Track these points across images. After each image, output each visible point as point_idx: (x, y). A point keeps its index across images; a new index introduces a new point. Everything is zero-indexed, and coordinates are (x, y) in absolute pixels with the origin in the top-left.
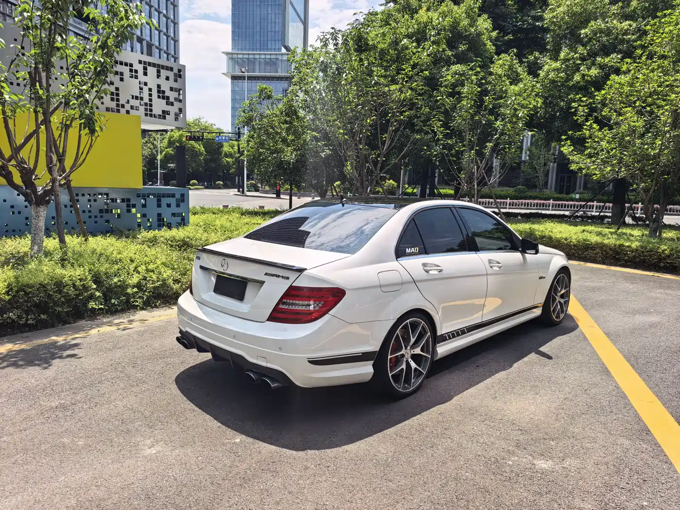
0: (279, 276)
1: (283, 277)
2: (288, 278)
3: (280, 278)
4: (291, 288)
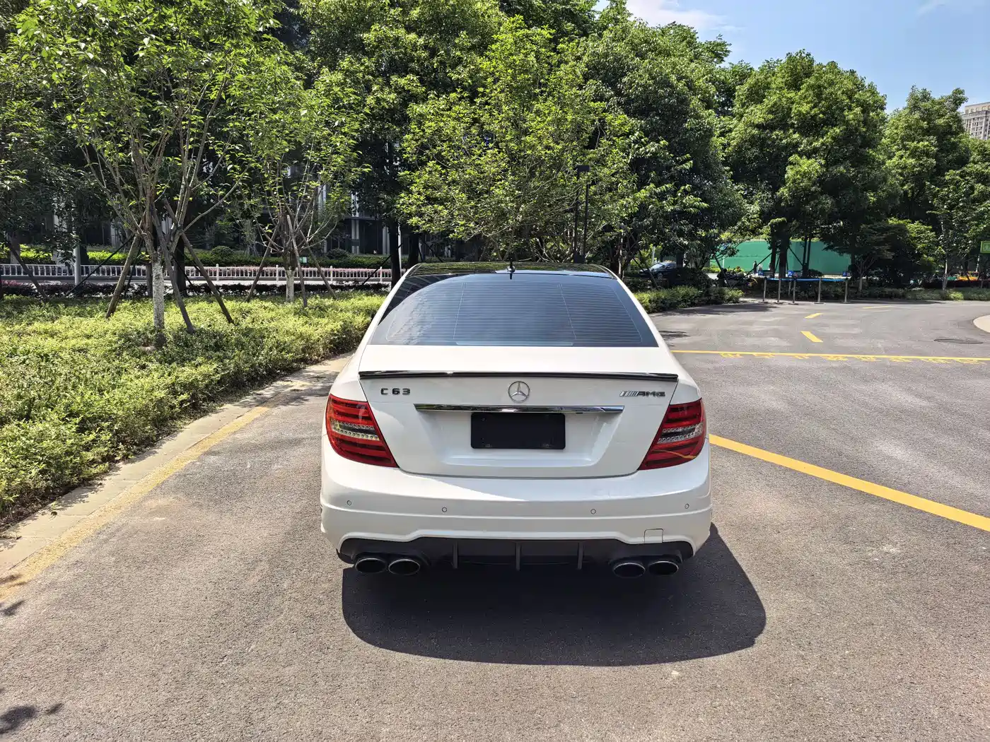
0: (647, 394)
1: (654, 394)
2: (662, 394)
3: (651, 397)
4: (672, 409)
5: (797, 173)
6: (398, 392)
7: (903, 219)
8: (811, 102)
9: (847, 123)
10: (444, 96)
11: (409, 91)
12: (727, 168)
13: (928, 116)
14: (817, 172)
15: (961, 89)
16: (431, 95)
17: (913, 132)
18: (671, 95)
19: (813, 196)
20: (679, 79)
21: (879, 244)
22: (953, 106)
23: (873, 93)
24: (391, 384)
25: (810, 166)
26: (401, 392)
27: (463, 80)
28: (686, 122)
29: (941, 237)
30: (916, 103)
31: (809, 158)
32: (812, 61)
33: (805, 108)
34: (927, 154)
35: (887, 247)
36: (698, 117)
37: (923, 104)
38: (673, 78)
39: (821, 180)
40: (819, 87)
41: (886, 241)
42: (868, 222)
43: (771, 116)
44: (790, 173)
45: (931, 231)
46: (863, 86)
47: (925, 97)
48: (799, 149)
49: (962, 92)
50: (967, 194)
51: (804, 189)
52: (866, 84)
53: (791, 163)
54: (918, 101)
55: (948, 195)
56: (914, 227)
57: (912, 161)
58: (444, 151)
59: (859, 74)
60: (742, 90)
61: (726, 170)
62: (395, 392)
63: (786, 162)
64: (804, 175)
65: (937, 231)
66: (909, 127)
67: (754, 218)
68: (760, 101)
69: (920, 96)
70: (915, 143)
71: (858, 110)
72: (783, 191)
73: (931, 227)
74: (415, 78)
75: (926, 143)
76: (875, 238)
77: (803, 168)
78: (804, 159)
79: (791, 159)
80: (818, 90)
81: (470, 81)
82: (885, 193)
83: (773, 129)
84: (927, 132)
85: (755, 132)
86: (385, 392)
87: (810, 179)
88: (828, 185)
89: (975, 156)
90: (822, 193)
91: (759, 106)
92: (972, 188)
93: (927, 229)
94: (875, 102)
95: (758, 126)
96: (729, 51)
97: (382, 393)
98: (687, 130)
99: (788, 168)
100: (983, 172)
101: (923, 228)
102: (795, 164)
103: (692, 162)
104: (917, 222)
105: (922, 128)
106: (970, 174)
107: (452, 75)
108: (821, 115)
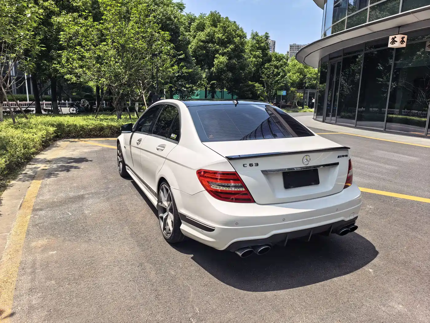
5: (219, 62)
6: (253, 165)
7: (253, 82)
8: (222, 33)
9: (235, 43)
10: (70, 14)
11: (49, 9)
12: (194, 58)
13: (258, 42)
14: (226, 62)
15: (268, 33)
16: (63, 13)
17: (254, 48)
18: (172, 24)
19: (224, 71)
20: (175, 17)
21: (247, 91)
22: (265, 39)
23: (242, 32)
24: (248, 162)
25: (223, 59)
26: (254, 165)
27: (79, 7)
28: (179, 37)
29: (265, 89)
30: (254, 37)
31: (223, 56)
32: (220, 16)
33: (220, 36)
34: (259, 57)
35: (250, 93)
36: (184, 35)
37: (257, 37)
38: (172, 17)
39: (227, 65)
40: (225, 27)
41: (249, 90)
42: (242, 83)
43: (208, 38)
44: (216, 61)
45: (262, 87)
46: (239, 28)
47: (257, 35)
48: (219, 52)
49: (268, 34)
50: (273, 73)
51: (222, 69)
52: (240, 28)
53: (216, 58)
54: (255, 36)
55: (267, 73)
56: (257, 85)
57: (254, 59)
58: (83, 42)
59: (237, 23)
60: (194, 25)
61: (193, 59)
62: (251, 165)
63: (214, 57)
64: (221, 63)
65: (264, 86)
66: (252, 46)
67: (205, 80)
68: (202, 30)
69: (255, 34)
70: (255, 52)
71: (239, 38)
72: (213, 69)
73: (262, 85)
74: (53, 3)
75: (259, 53)
76: (245, 89)
77: (221, 60)
78: (221, 57)
79: (216, 56)
80: (224, 28)
81: (83, 7)
82: (248, 71)
83: (208, 43)
84: (258, 48)
85: (201, 44)
86: (245, 166)
87: (224, 64)
88: (230, 67)
89: (273, 59)
90: (228, 71)
91: (202, 33)
92: (274, 71)
93: (261, 86)
94: (243, 35)
95: (202, 41)
96: (185, 7)
97: (244, 166)
98: (180, 41)
99: (215, 60)
100: (277, 65)
101: (259, 85)
102: (218, 58)
103: (184, 55)
104: (257, 83)
105: (256, 47)
106: (272, 65)
107: (73, 3)
108: (226, 39)
